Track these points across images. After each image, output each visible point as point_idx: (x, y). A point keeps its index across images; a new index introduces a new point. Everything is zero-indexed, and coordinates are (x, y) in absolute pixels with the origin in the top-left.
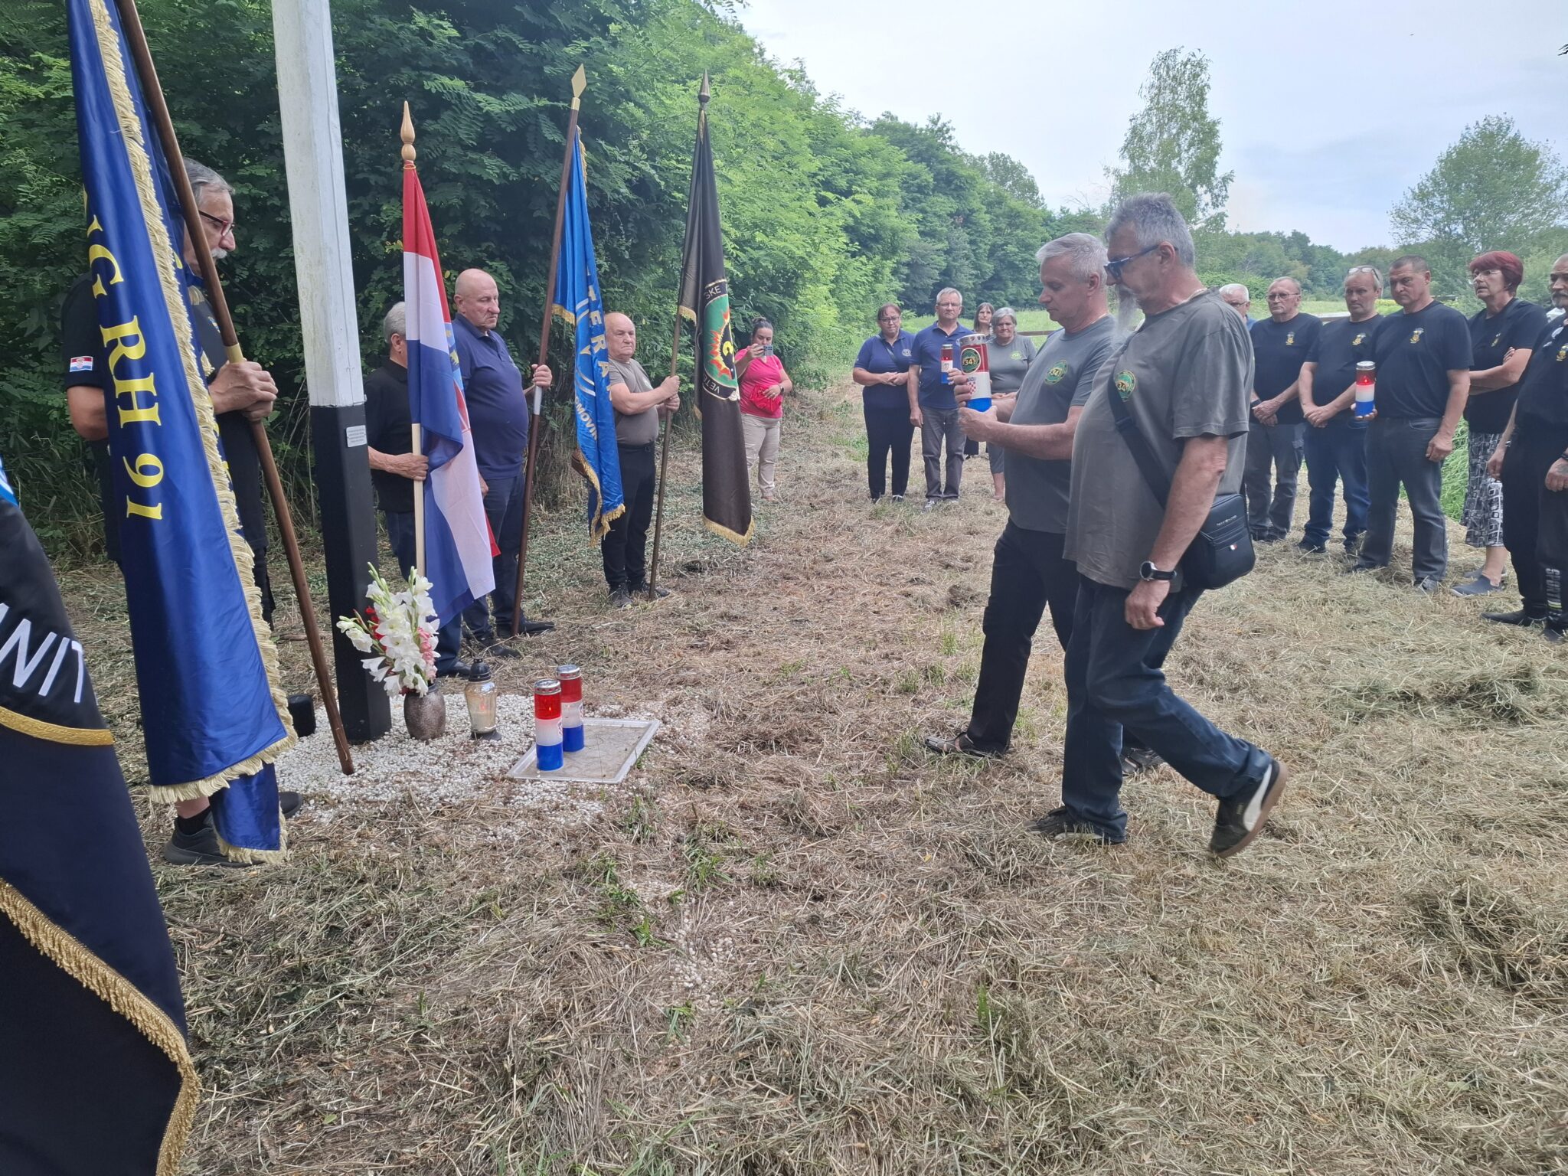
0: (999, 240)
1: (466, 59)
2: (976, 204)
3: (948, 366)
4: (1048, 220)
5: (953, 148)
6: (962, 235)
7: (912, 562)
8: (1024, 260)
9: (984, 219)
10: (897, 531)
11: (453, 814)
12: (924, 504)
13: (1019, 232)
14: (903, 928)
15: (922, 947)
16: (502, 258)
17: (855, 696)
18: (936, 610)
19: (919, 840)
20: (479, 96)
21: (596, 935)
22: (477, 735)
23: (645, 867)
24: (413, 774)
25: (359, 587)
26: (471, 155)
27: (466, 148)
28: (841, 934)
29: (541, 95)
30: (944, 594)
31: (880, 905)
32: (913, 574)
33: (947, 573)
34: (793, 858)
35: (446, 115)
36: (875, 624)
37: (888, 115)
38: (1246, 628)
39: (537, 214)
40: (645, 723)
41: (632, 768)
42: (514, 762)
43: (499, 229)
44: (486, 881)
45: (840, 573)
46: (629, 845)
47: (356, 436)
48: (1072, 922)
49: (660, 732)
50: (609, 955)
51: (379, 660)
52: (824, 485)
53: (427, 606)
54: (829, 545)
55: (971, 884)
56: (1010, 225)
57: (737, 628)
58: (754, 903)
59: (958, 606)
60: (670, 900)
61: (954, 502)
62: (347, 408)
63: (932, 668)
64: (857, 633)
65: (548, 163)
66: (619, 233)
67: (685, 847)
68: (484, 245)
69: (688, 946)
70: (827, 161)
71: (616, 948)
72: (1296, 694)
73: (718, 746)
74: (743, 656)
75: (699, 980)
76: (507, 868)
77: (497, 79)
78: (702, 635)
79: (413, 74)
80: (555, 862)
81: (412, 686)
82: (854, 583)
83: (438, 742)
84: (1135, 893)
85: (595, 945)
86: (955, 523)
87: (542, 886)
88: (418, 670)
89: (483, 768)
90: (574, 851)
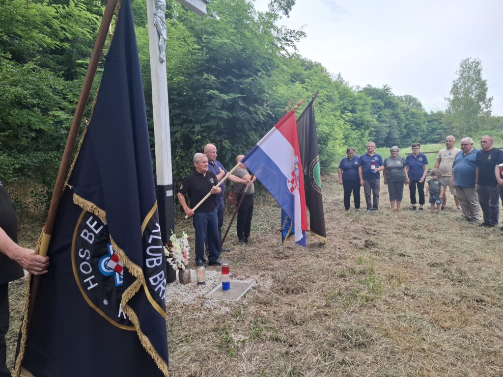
0: (408, 123)
1: (219, 85)
2: (399, 111)
3: (373, 167)
4: (426, 115)
5: (391, 94)
6: (395, 122)
7: (355, 231)
8: (417, 129)
9: (402, 116)
10: (353, 221)
11: (186, 308)
12: (366, 212)
13: (415, 119)
14: (315, 359)
15: (320, 366)
16: (228, 139)
17: (323, 277)
18: (360, 248)
19: (329, 329)
20: (221, 95)
21: (217, 351)
22: (199, 283)
23: (239, 330)
24: (177, 294)
25: (168, 237)
26: (219, 111)
27: (218, 109)
28: (295, 359)
29: (238, 94)
30: (363, 243)
31: (310, 350)
32: (355, 236)
33: (367, 235)
34: (287, 331)
35: (213, 101)
36: (338, 253)
37: (369, 85)
38: (471, 259)
39: (238, 126)
40: (251, 282)
41: (242, 297)
42: (207, 292)
43: (227, 131)
44: (189, 330)
45: (330, 234)
46: (235, 322)
47: (169, 193)
48: (375, 362)
49: (254, 286)
50: (219, 358)
51: (171, 259)
52: (333, 204)
53: (186, 243)
54: (329, 225)
55: (343, 345)
56: (412, 117)
57: (291, 252)
58: (270, 345)
59: (368, 247)
60: (243, 342)
61: (376, 211)
62: (167, 186)
63: (352, 269)
64: (330, 255)
65: (241, 112)
66: (264, 130)
67: (252, 324)
68: (223, 136)
69: (245, 357)
70: (345, 101)
71: (221, 356)
72: (484, 284)
73: (273, 291)
74: (290, 261)
75: (245, 369)
76: (197, 327)
77: (228, 90)
78: (279, 253)
79: (204, 90)
80: (212, 326)
81: (180, 267)
82: (335, 238)
83: (187, 285)
84: (403, 354)
85: (216, 354)
86: (374, 218)
87: (205, 334)
88: (182, 262)
89: (198, 294)
90: (218, 323)
